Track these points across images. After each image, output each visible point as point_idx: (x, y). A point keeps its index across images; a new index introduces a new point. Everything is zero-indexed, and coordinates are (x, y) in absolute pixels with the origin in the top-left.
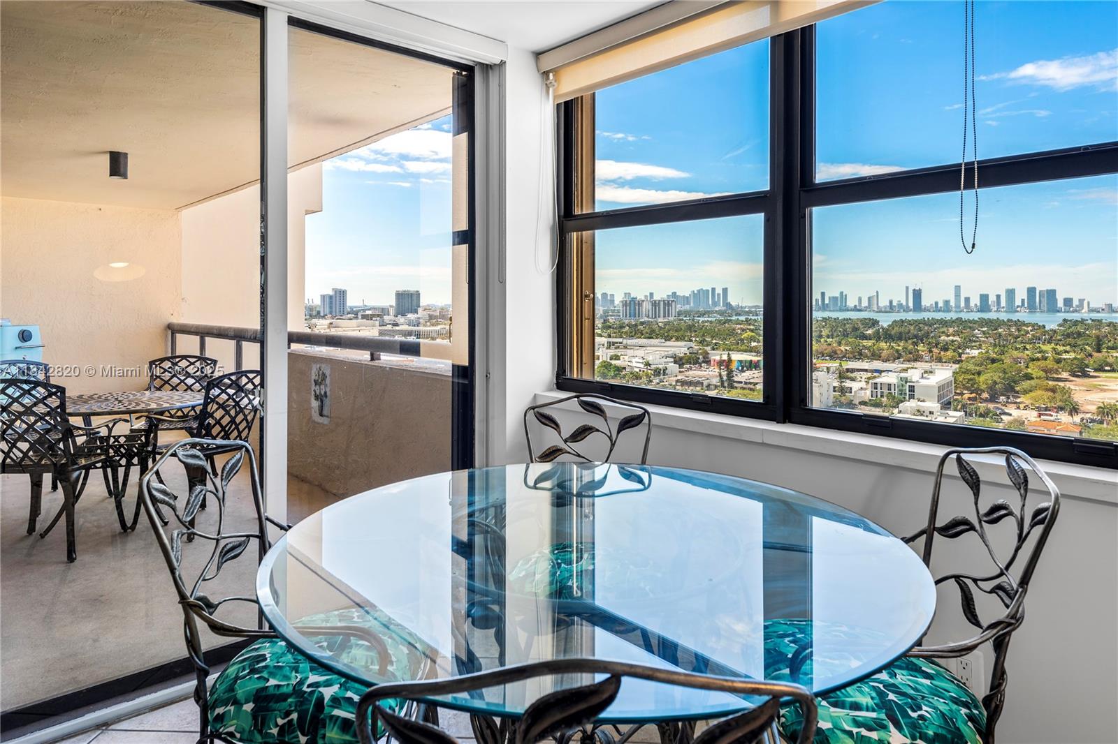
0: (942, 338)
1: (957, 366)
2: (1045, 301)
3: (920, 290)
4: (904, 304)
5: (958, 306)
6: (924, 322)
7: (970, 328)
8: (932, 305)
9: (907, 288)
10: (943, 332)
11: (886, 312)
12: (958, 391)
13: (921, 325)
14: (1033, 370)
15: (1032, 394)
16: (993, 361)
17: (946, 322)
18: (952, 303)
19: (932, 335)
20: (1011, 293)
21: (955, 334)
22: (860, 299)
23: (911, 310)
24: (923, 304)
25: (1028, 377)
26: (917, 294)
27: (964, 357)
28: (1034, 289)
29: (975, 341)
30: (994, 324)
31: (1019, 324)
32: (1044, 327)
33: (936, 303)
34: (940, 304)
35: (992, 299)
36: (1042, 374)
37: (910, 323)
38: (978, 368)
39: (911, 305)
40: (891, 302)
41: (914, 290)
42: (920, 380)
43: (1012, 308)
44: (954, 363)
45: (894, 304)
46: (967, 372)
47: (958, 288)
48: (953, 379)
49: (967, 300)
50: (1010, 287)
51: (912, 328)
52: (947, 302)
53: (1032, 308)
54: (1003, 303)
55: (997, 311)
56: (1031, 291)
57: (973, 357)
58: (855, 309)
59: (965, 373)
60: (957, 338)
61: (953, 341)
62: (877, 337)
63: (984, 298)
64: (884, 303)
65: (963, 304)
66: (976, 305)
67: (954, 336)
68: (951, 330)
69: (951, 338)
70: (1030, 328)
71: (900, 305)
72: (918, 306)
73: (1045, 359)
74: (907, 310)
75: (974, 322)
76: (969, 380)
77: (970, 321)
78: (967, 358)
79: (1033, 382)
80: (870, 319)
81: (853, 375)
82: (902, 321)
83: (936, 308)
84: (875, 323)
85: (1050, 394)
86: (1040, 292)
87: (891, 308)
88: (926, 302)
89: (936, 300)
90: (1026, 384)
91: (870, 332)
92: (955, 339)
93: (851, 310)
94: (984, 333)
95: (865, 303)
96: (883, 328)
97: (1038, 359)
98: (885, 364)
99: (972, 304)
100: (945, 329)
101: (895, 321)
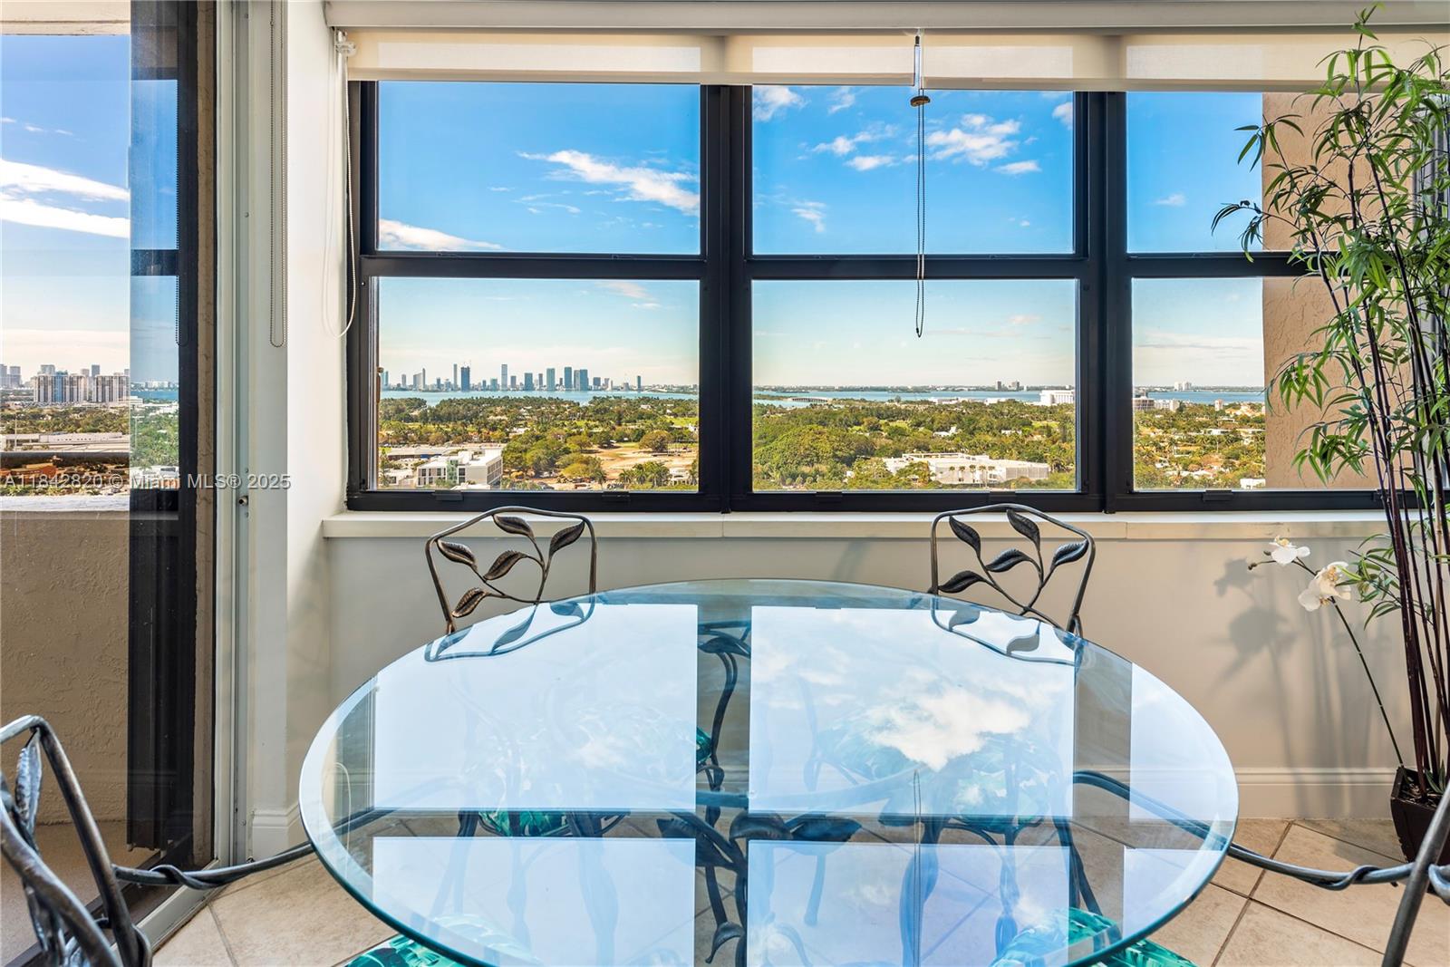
0: (491, 417)
1: (505, 445)
2: (578, 381)
3: (468, 368)
4: (453, 382)
5: (504, 385)
6: (472, 401)
7: (516, 406)
8: (480, 384)
9: (455, 366)
10: (491, 412)
11: (434, 391)
12: (507, 470)
13: (470, 405)
14: (571, 445)
15: (570, 467)
16: (538, 438)
17: (494, 401)
18: (500, 382)
19: (481, 415)
20: (551, 372)
21: (504, 413)
22: (404, 377)
23: (459, 389)
24: (471, 382)
25: (567, 451)
26: (466, 372)
27: (511, 435)
28: (570, 368)
29: (521, 420)
30: (537, 402)
31: (558, 402)
32: (579, 404)
33: (484, 382)
34: (488, 383)
35: (535, 378)
36: (577, 447)
37: (459, 402)
38: (524, 446)
39: (459, 383)
40: (439, 380)
41: (462, 368)
42: (470, 462)
43: (552, 387)
44: (502, 442)
45: (442, 382)
46: (515, 450)
47: (504, 367)
48: (501, 458)
49: (513, 379)
50: (551, 367)
51: (461, 408)
52: (494, 381)
53: (568, 386)
54: (545, 383)
55: (540, 390)
56: (568, 370)
57: (520, 436)
58: (399, 388)
59: (513, 451)
60: (504, 417)
61: (501, 420)
62: (424, 418)
63: (528, 377)
64: (430, 381)
65: (509, 383)
66: (521, 384)
67: (502, 415)
68: (499, 409)
69: (499, 417)
70: (567, 406)
71: (448, 384)
72: (466, 386)
73: (580, 433)
74: (455, 389)
75: (519, 400)
76: (517, 458)
77: (516, 400)
78: (515, 437)
79: (571, 456)
80: (416, 399)
81: (397, 463)
82: (451, 401)
83: (484, 387)
84: (421, 403)
85: (585, 465)
86: (575, 371)
87: (439, 387)
88: (474, 381)
89: (484, 379)
90: (565, 458)
91: (416, 413)
92: (502, 418)
93: (393, 389)
94: (529, 411)
95: (410, 382)
96: (430, 409)
97: (574, 434)
98: (434, 448)
99: (518, 383)
100: (493, 409)
101: (443, 401)
